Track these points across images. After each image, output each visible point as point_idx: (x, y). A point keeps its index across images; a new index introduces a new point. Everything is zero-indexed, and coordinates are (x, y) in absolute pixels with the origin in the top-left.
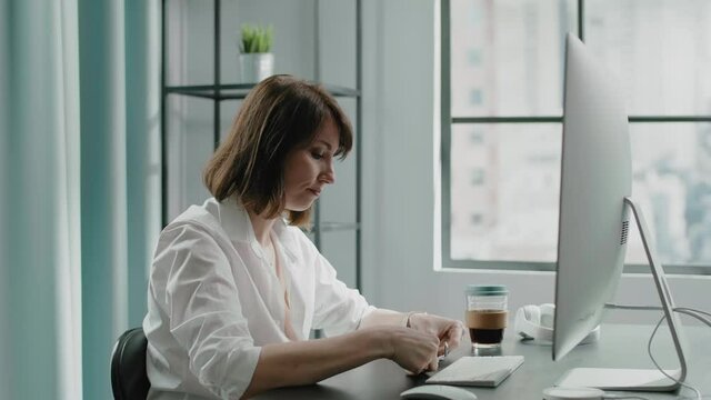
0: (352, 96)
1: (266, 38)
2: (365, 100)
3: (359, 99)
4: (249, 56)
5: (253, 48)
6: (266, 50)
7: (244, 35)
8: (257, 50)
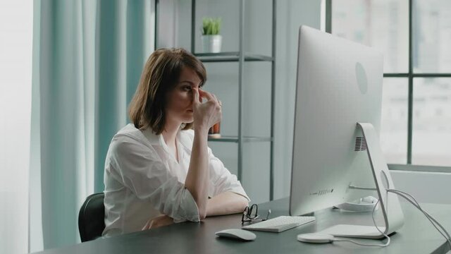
0: (269, 61)
1: (216, 26)
2: (277, 63)
3: (273, 63)
4: (207, 36)
5: (208, 32)
6: (217, 33)
7: (204, 24)
8: (211, 33)
